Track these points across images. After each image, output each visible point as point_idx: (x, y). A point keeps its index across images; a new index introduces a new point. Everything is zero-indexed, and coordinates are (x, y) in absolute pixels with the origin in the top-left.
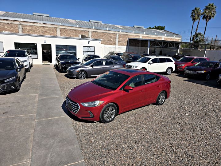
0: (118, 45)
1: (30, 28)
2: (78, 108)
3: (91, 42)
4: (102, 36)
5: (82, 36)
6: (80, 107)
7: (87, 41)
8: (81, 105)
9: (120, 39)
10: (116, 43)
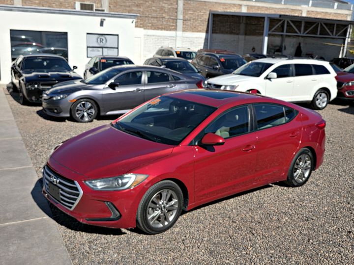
0: (183, 31)
2: (78, 195)
3: (108, 20)
4: (139, 6)
5: (83, 7)
6: (81, 192)
7: (98, 19)
8: (84, 187)
9: (187, 14)
10: (176, 25)
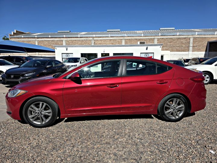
1: (100, 42)
4: (171, 42)
5: (141, 43)
9: (195, 44)
10: (189, 49)
